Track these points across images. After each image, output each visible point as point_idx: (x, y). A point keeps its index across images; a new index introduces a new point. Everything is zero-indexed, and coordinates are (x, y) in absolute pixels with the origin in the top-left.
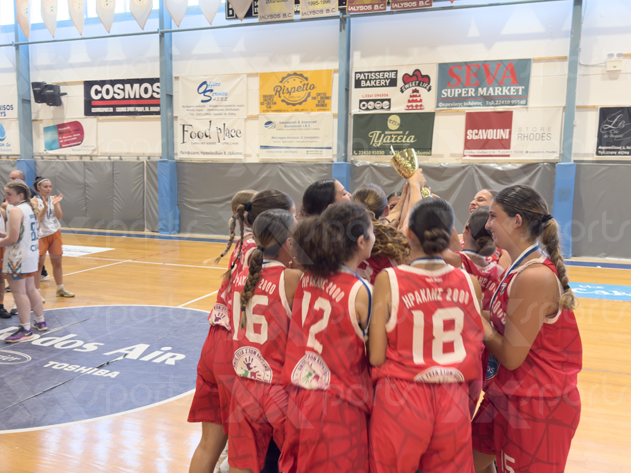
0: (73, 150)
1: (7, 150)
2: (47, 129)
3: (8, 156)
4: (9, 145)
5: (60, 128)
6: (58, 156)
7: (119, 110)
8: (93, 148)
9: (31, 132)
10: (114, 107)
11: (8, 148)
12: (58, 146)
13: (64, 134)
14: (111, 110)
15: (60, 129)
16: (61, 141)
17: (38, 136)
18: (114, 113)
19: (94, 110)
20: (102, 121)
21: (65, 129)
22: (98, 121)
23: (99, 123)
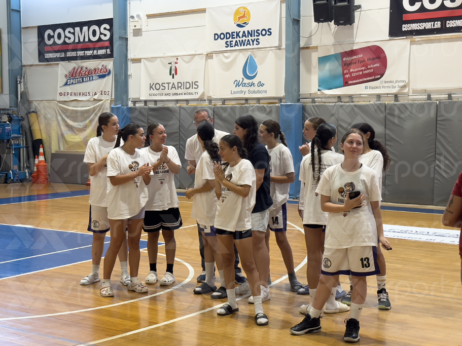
0: (366, 88)
1: (258, 92)
2: (323, 60)
3: (258, 100)
4: (262, 85)
5: (347, 57)
6: (339, 98)
7: (451, 24)
8: (402, 84)
9: (298, 64)
10: (443, 20)
11: (261, 88)
12: (342, 84)
13: (353, 66)
14: (438, 25)
15: (344, 59)
16: (347, 76)
17: (309, 70)
18: (443, 30)
19: (405, 27)
20: (419, 43)
21: (354, 57)
22: (412, 43)
23: (414, 47)
